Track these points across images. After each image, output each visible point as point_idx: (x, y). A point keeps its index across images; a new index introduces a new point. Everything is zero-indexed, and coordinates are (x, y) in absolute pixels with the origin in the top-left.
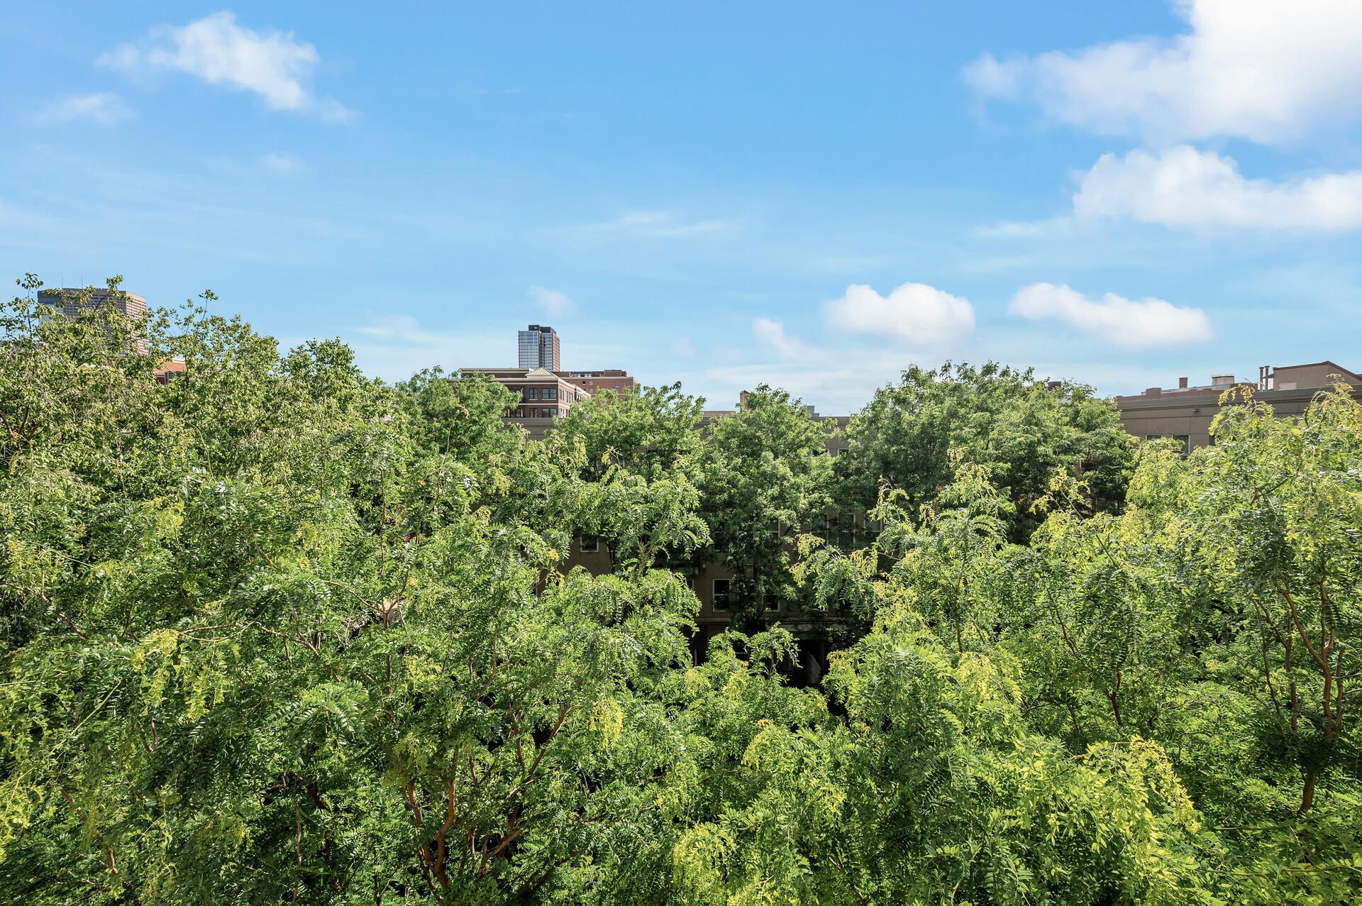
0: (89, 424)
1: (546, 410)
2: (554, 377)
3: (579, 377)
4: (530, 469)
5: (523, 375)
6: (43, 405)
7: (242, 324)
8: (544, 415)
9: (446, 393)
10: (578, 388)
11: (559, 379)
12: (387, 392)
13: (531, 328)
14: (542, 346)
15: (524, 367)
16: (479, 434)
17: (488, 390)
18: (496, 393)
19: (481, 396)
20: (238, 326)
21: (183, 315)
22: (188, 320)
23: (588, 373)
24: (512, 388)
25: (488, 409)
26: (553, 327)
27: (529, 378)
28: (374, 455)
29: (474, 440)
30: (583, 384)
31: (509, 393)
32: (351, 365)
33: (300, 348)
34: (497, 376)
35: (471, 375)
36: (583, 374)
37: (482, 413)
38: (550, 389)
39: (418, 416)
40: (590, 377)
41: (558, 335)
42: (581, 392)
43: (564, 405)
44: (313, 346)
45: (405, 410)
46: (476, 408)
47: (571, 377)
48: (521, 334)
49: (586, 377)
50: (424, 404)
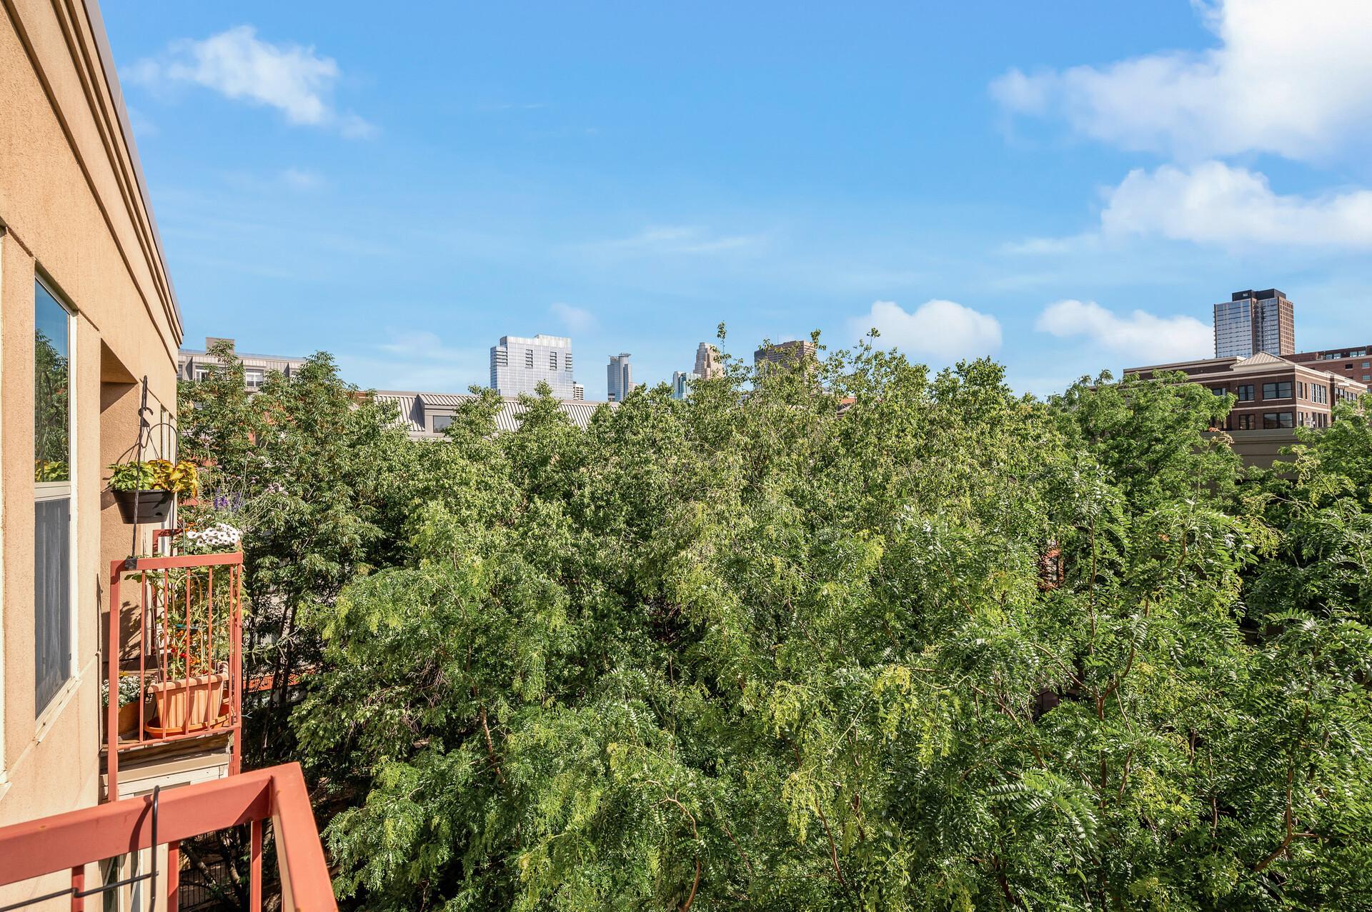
0: (794, 456)
1: (1273, 417)
2: (1287, 364)
3: (1338, 358)
4: (1324, 520)
5: (1226, 368)
6: (771, 442)
7: (898, 355)
8: (1267, 424)
9: (1113, 405)
10: (1337, 377)
11: (1297, 367)
12: (1038, 410)
13: (1237, 296)
14: (1258, 322)
15: (1225, 355)
16: (1167, 455)
17: (1177, 395)
18: (1193, 399)
19: (1166, 406)
20: (895, 358)
21: (855, 354)
22: (859, 358)
23: (1358, 350)
24: (1216, 388)
25: (1178, 422)
26: (1278, 288)
27: (1236, 371)
28: (1083, 496)
29: (1155, 466)
30: (1349, 369)
31: (1214, 398)
32: (1000, 384)
33: (946, 370)
34: (1190, 372)
35: (1150, 376)
36: (1345, 353)
37: (1168, 427)
38: (1283, 383)
39: (1077, 436)
40: (1363, 355)
41: (1289, 299)
42: (1344, 382)
43: (1305, 406)
44: (960, 367)
45: (1059, 429)
46: (1159, 422)
47: (1321, 361)
48: (1218, 309)
49: (1354, 356)
50: (1083, 420)
